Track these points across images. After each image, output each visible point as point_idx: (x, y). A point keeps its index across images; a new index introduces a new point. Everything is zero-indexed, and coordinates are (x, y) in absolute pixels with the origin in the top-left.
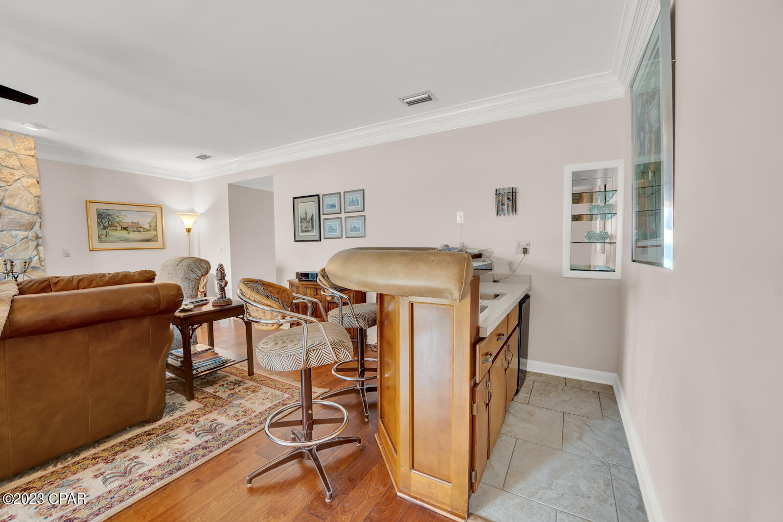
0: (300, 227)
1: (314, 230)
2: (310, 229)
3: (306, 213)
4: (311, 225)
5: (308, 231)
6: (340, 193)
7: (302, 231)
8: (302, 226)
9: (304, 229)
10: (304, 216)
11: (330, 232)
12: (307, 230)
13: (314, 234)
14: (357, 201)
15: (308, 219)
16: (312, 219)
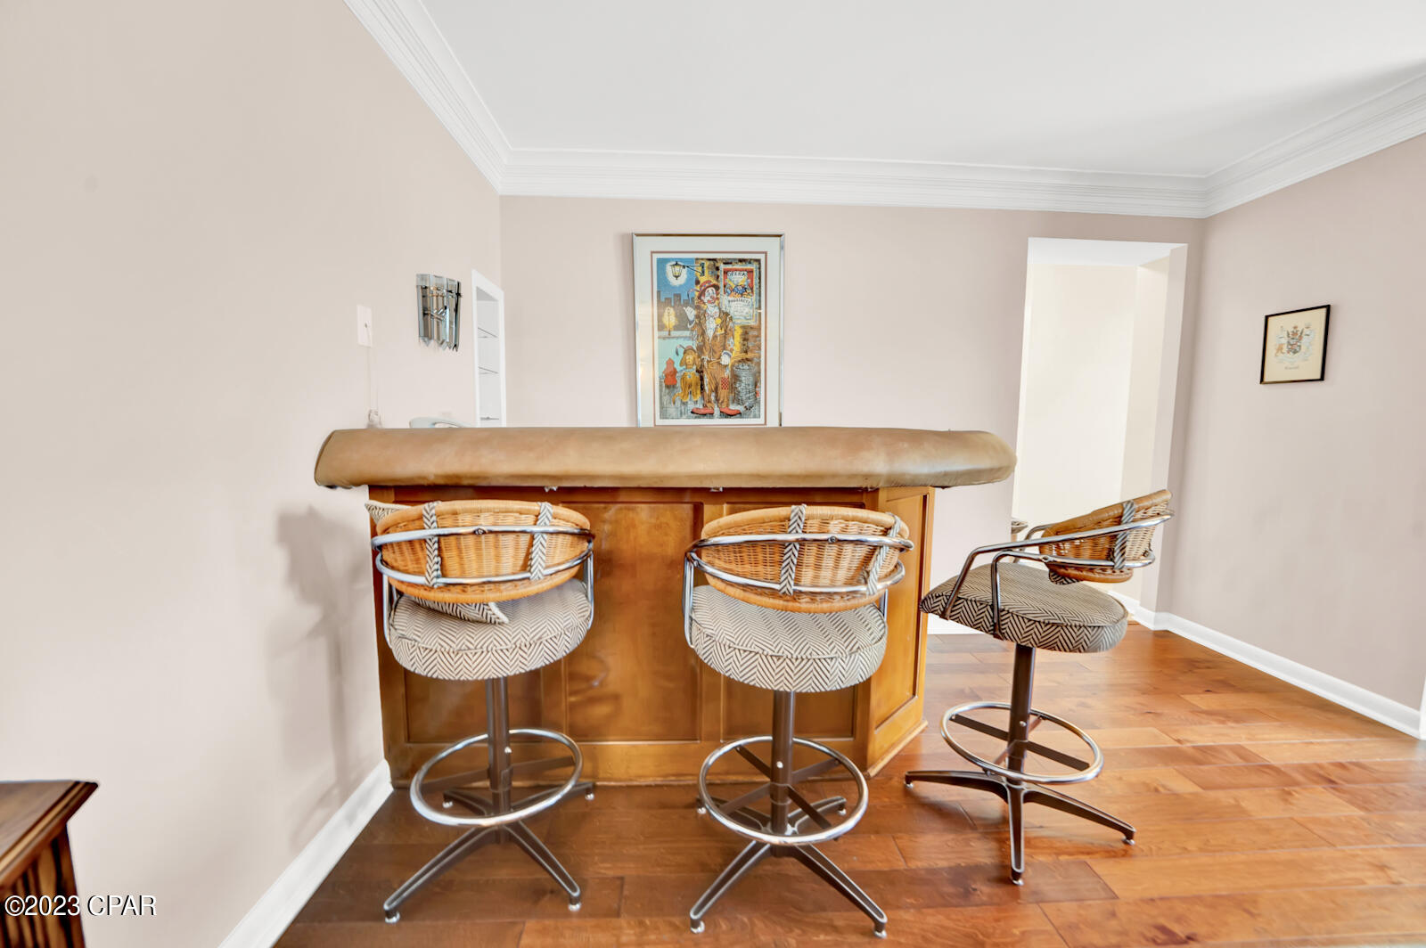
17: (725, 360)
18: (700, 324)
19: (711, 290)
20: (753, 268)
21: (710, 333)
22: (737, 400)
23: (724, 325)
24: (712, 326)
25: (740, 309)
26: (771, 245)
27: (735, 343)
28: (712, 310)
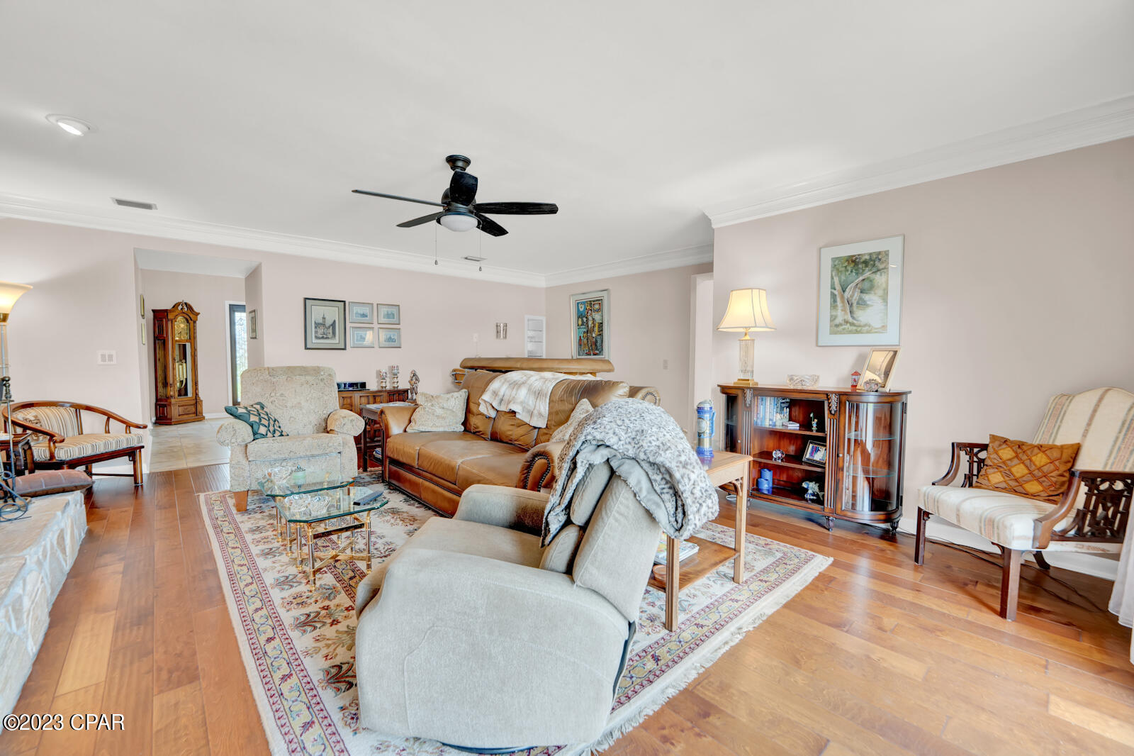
0: (313, 333)
1: (337, 337)
2: (330, 336)
3: (324, 318)
4: (331, 331)
5: (327, 338)
6: (372, 304)
7: (317, 337)
8: (316, 332)
9: (321, 336)
10: (321, 321)
11: (360, 341)
12: (325, 336)
13: (336, 341)
14: (393, 315)
15: (327, 325)
16: (333, 324)
17: (594, 335)
18: (587, 323)
19: (590, 312)
20: (600, 301)
21: (590, 326)
22: (597, 349)
23: (593, 323)
24: (590, 323)
25: (597, 317)
26: (604, 294)
27: (596, 329)
28: (590, 318)
